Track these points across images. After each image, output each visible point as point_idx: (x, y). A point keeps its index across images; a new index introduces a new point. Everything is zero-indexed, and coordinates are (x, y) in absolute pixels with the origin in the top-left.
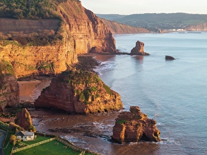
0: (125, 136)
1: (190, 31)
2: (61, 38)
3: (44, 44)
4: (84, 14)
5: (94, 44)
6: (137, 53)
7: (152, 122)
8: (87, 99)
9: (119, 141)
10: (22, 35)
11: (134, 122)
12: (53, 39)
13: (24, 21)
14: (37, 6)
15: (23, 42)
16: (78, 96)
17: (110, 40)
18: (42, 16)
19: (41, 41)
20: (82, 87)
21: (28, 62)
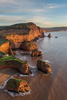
0: (34, 55)
1: (65, 31)
2: (29, 33)
3: (25, 35)
4: (37, 28)
5: (39, 34)
6: (49, 36)
7: (41, 52)
8: (29, 47)
9: (33, 56)
10: (20, 33)
11: (36, 52)
12: (27, 34)
13: (22, 30)
14: (26, 26)
15: (20, 34)
16: (27, 46)
17: (43, 34)
18: (26, 29)
19: (24, 34)
20: (28, 44)
21: (21, 39)
